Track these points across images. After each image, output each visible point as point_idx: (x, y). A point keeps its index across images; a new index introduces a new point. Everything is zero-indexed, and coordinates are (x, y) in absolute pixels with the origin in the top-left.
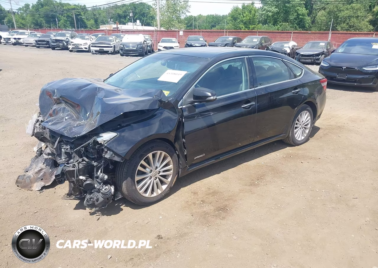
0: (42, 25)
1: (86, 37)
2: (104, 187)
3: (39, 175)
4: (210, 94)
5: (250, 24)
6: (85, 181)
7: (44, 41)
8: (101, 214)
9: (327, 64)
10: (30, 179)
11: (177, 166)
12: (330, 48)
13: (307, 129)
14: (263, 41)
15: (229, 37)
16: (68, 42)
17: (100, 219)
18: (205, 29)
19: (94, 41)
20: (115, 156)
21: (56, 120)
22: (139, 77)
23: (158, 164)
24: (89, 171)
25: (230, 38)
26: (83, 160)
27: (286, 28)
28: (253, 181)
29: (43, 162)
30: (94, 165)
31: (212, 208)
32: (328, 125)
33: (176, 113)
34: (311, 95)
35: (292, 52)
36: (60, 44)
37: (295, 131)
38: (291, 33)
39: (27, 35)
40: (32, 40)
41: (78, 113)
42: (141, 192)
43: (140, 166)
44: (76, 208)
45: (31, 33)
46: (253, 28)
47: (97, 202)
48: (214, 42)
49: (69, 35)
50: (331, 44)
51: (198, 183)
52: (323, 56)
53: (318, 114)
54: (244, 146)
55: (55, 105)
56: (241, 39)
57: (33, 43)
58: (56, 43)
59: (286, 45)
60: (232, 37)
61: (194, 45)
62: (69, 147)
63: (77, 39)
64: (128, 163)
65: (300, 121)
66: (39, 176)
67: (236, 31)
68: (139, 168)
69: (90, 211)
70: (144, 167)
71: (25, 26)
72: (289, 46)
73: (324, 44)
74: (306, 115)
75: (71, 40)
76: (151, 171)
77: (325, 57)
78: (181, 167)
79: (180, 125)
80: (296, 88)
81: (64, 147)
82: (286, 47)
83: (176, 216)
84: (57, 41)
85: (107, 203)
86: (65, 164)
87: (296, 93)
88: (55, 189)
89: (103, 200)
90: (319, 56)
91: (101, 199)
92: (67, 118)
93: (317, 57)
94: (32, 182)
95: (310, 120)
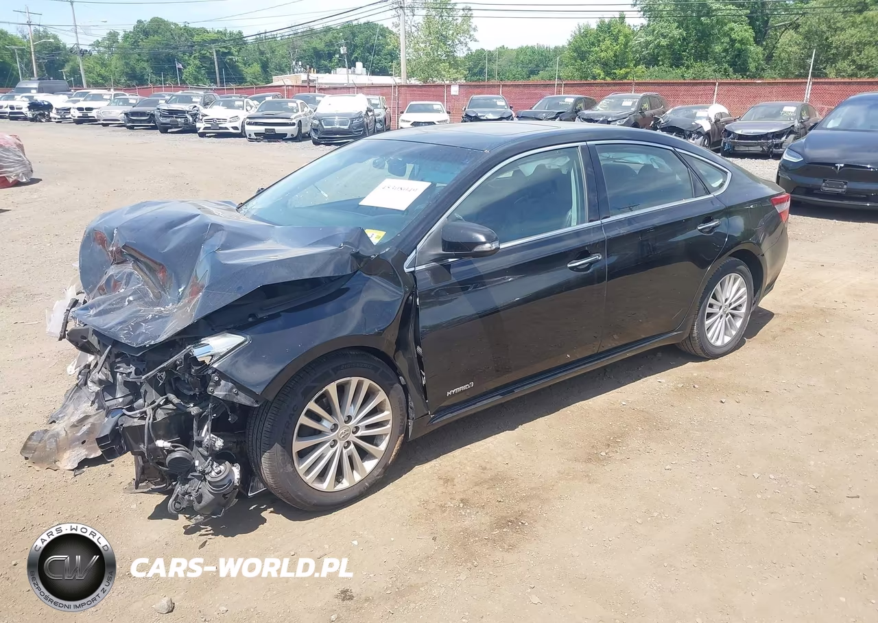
0: (146, 77)
1: (237, 103)
2: (214, 468)
3: (78, 432)
4: (482, 238)
5: (618, 65)
6: (169, 452)
7: (143, 114)
8: (212, 532)
9: (799, 158)
10: (56, 441)
11: (403, 411)
12: (809, 119)
13: (738, 319)
14: (646, 106)
15: (565, 97)
16: (196, 114)
17: (207, 543)
18: (515, 78)
19: (253, 112)
20: (239, 392)
21: (108, 303)
22: (326, 196)
23: (351, 410)
24: (181, 429)
25: (567, 100)
26: (167, 401)
27: (704, 74)
28: (597, 449)
29: (92, 399)
30: (192, 414)
31: (486, 520)
32: (795, 307)
33: (398, 284)
34: (748, 234)
35: (716, 129)
36: (179, 120)
37: (708, 322)
38: (714, 84)
39: (106, 100)
40: (118, 112)
41: (161, 286)
42: (309, 479)
43: (306, 414)
44: (154, 516)
45: (115, 95)
46: (625, 76)
47: (199, 502)
48: (531, 108)
49: (198, 100)
50: (810, 108)
51: (457, 452)
52: (792, 136)
53: (768, 281)
54: (579, 361)
55: (112, 267)
56: (594, 100)
57: (121, 117)
58: (169, 117)
59: (700, 113)
60: (573, 97)
61: (484, 116)
62: (132, 369)
63: (216, 107)
64: (275, 409)
65: (718, 297)
66: (79, 434)
67: (584, 82)
68: (303, 420)
69: (188, 523)
70: (318, 418)
71: (106, 81)
72: (706, 115)
73: (793, 109)
74: (734, 283)
75: (203, 111)
76: (336, 426)
77: (795, 139)
78: (412, 415)
79: (409, 313)
80: (708, 218)
81: (121, 369)
82: (700, 118)
83: (392, 539)
84: (172, 113)
85: (224, 506)
86: (125, 411)
87: (707, 230)
88: (113, 466)
89: (214, 500)
90: (782, 137)
91: (208, 497)
92: (131, 298)
93: (777, 141)
94: (60, 449)
95: (745, 297)
